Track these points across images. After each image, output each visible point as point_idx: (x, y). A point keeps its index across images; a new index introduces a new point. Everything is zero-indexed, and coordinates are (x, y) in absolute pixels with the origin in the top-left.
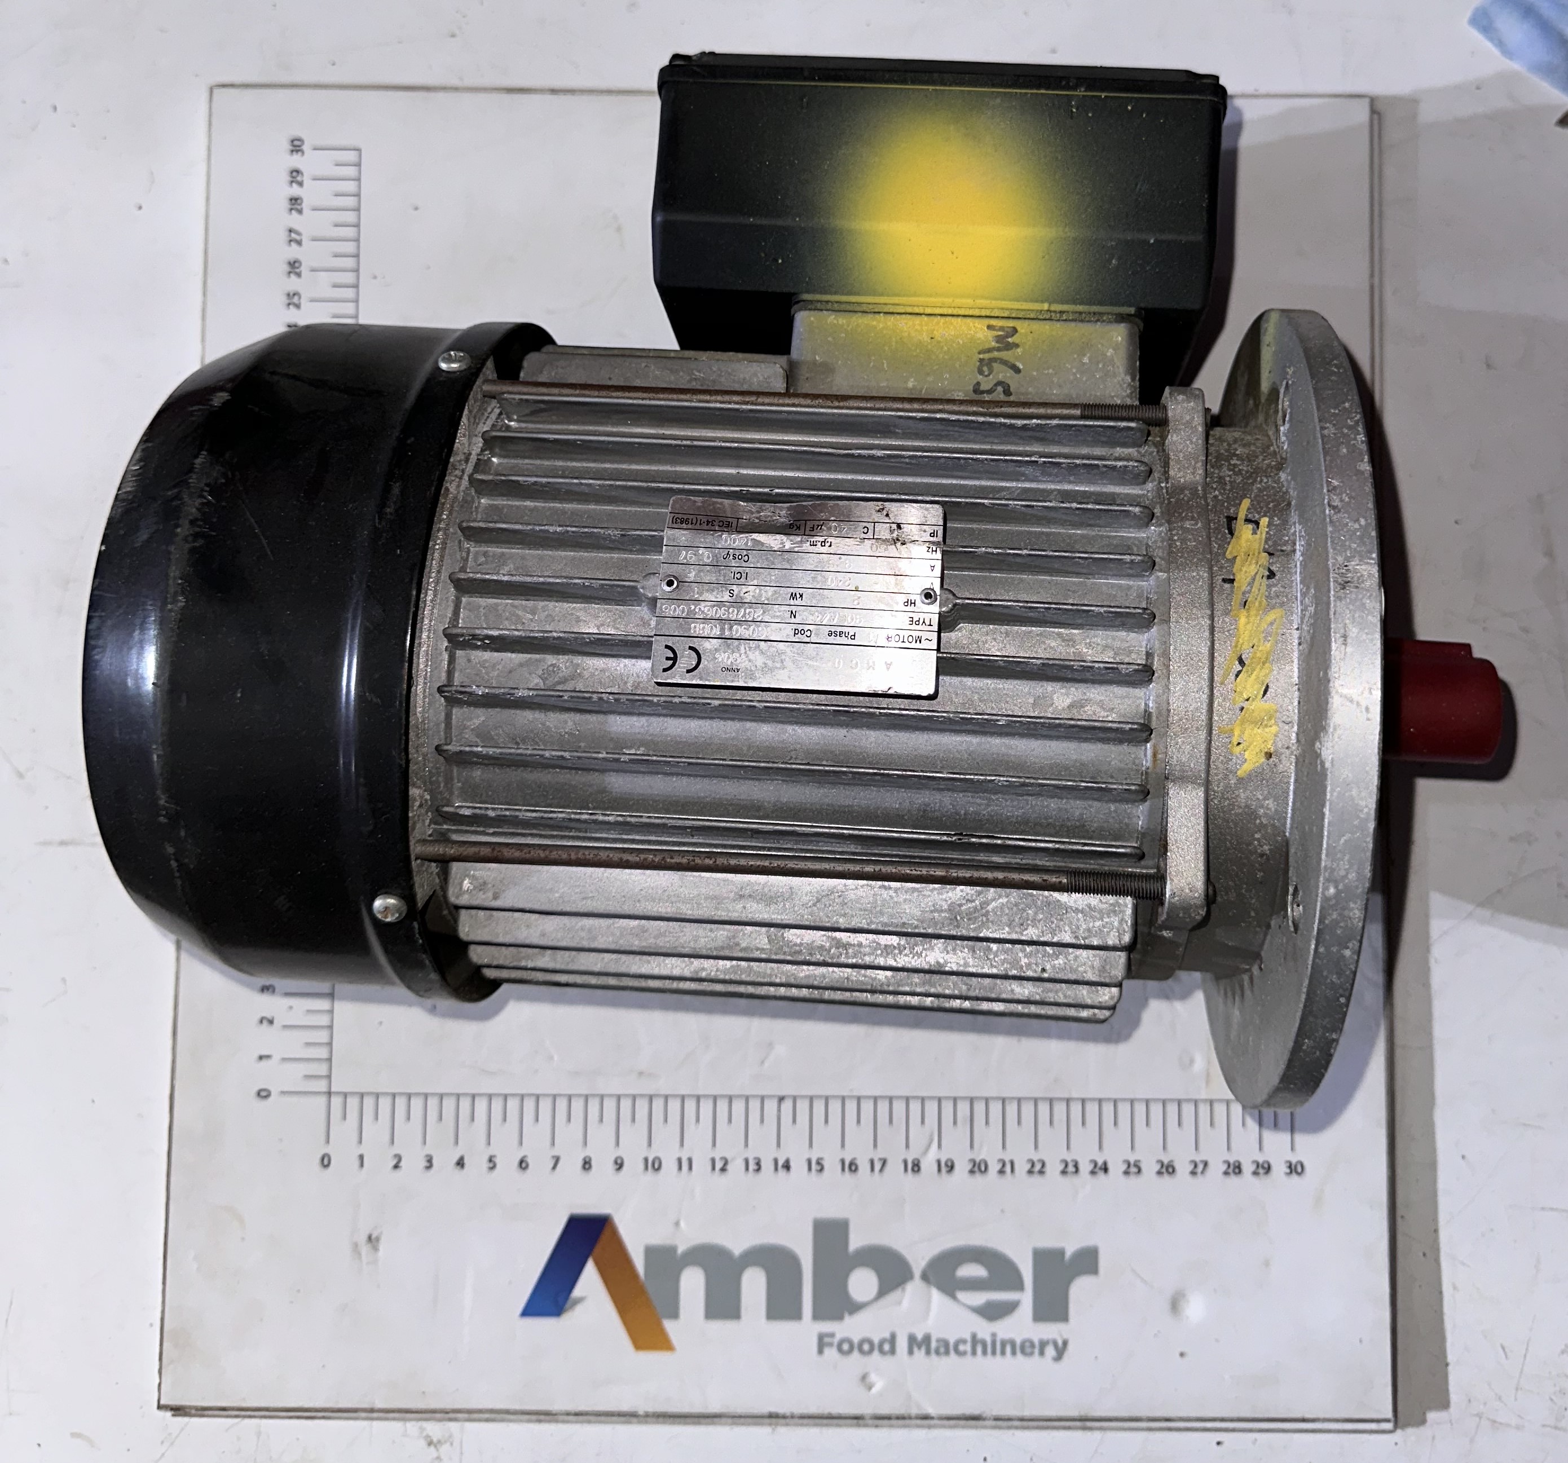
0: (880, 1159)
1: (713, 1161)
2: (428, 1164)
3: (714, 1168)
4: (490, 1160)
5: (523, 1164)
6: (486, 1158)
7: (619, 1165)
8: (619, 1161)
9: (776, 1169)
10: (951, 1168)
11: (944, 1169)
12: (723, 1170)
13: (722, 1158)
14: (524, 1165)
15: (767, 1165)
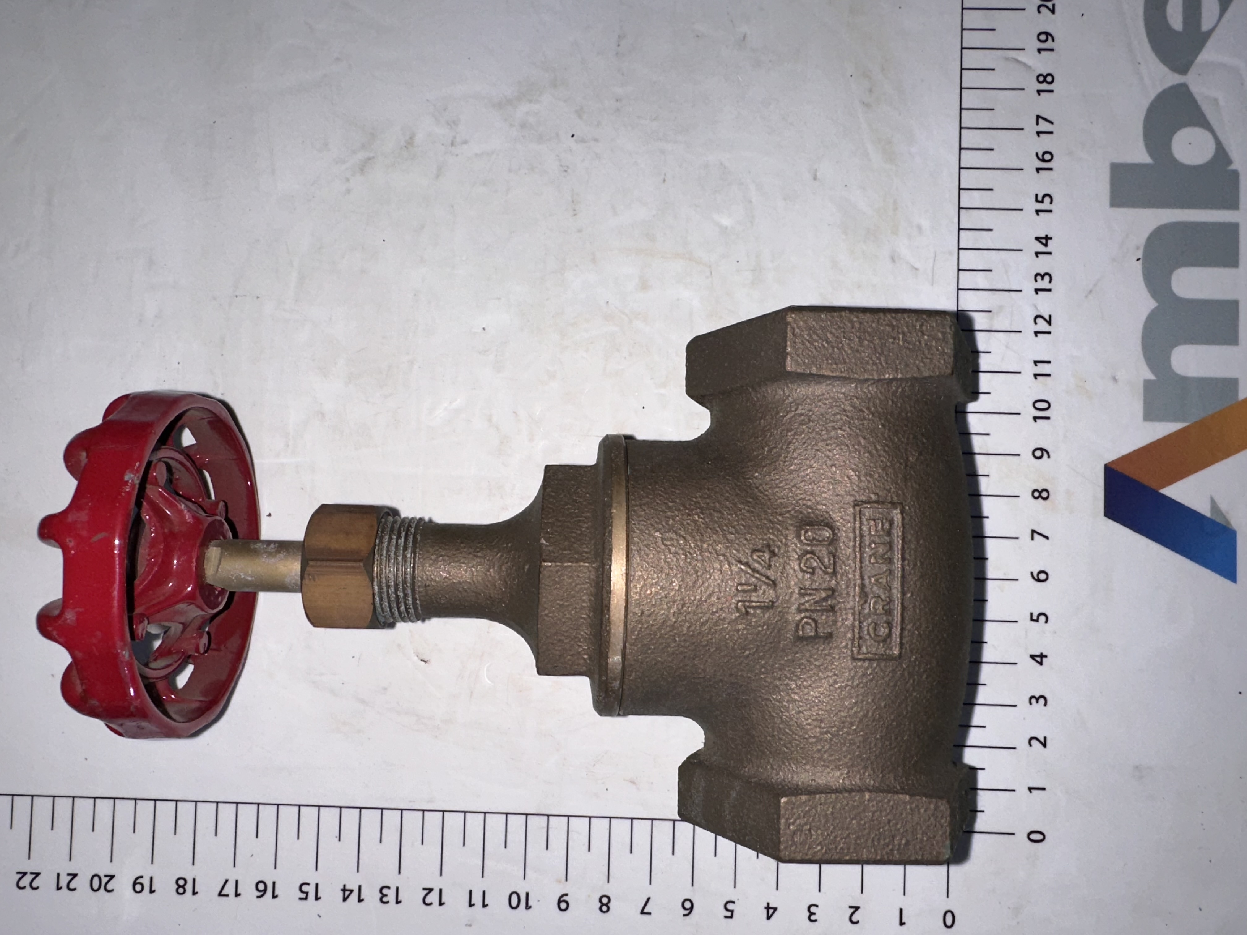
0: (1037, 124)
1: (1036, 333)
2: (1042, 701)
3: (1049, 333)
4: (1037, 621)
5: (1040, 577)
6: (1033, 623)
7: (1041, 453)
8: (1038, 454)
9: (1050, 253)
10: (1046, 36)
11: (1048, 45)
12: (1049, 323)
13: (1036, 323)
14: (1043, 576)
15: (1043, 265)
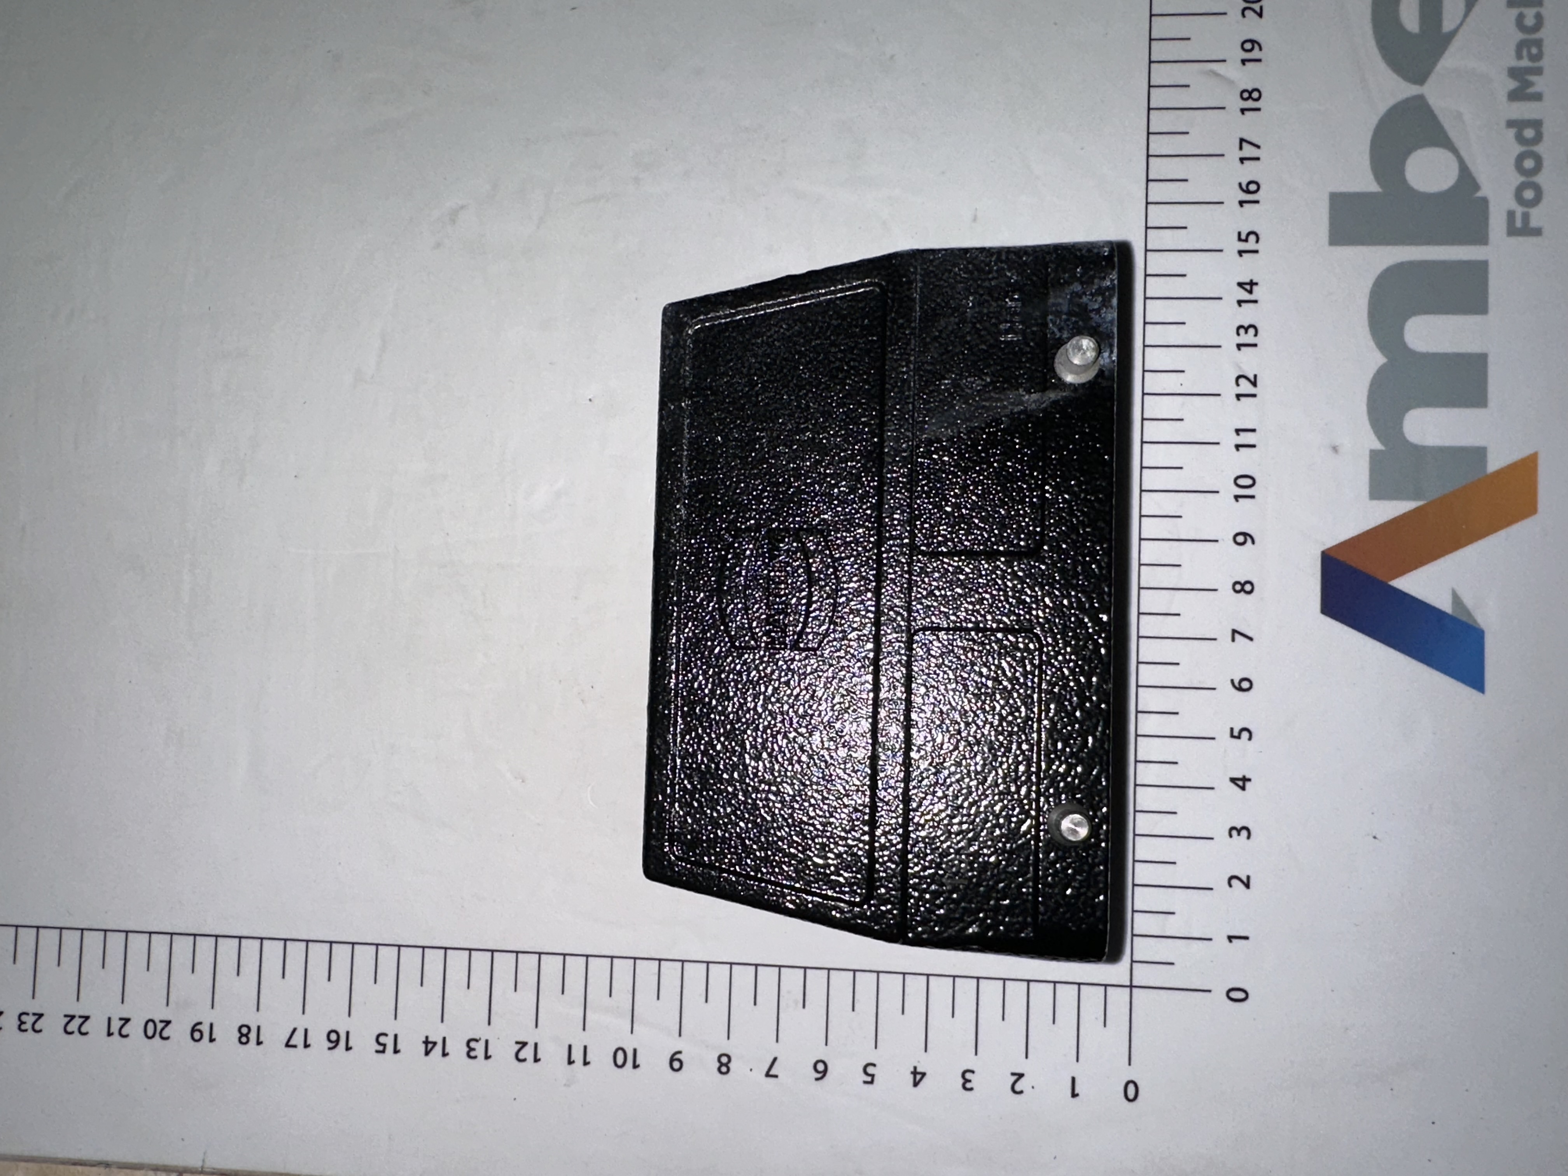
0: (1241, 148)
1: (1238, 396)
2: (1244, 833)
3: (1254, 396)
4: (1239, 737)
6: (1234, 739)
7: (1243, 538)
8: (1240, 539)
9: (1256, 302)
10: (1251, 44)
11: (1255, 54)
12: (1254, 384)
13: (1238, 385)
14: (1245, 685)
15: (1247, 315)
